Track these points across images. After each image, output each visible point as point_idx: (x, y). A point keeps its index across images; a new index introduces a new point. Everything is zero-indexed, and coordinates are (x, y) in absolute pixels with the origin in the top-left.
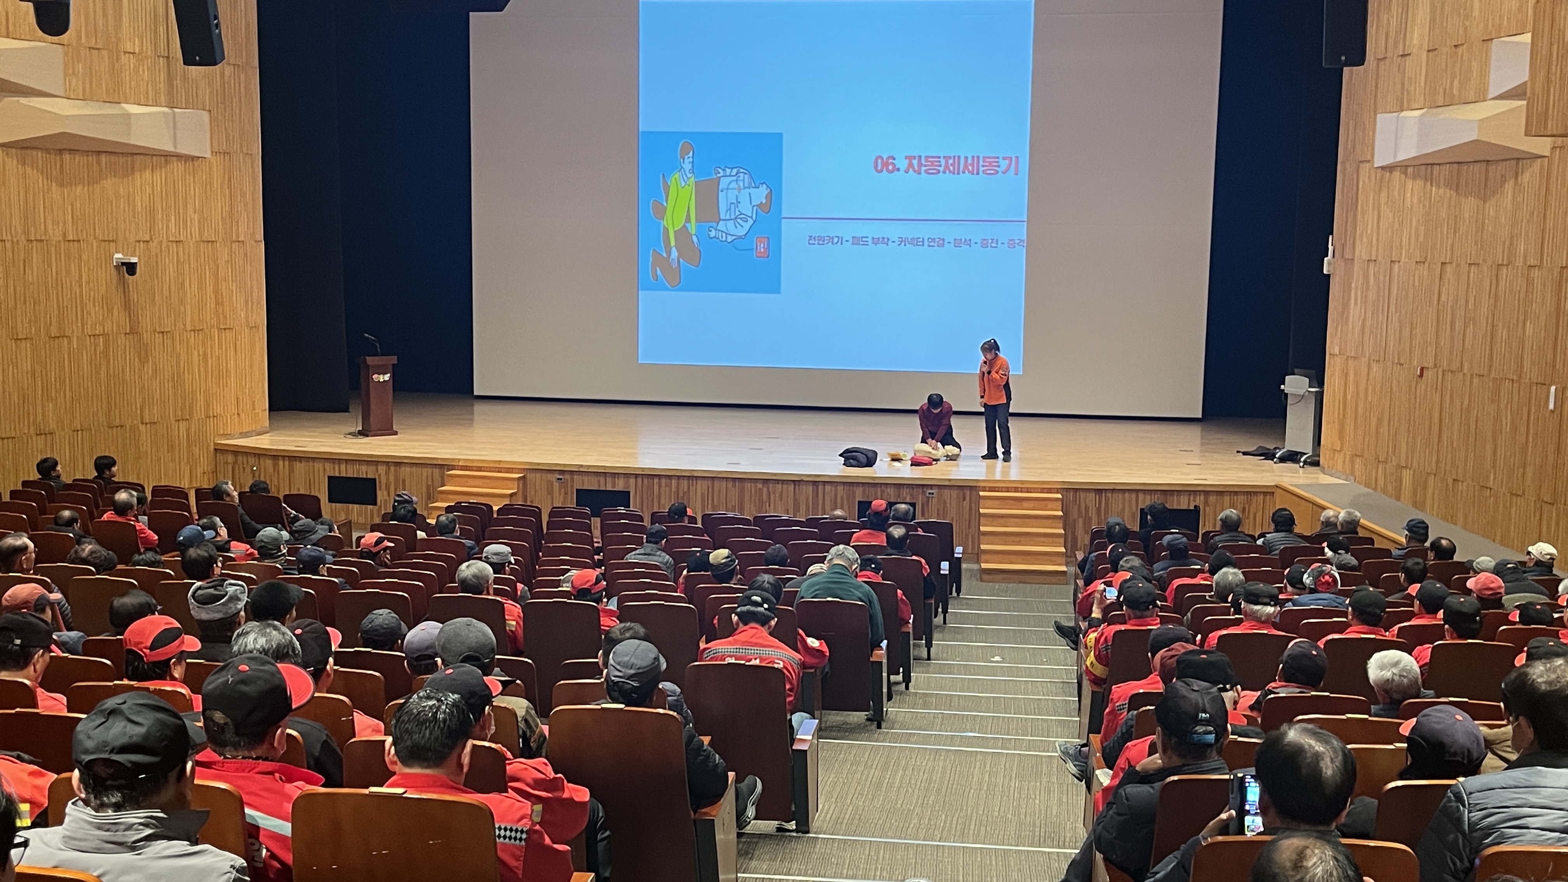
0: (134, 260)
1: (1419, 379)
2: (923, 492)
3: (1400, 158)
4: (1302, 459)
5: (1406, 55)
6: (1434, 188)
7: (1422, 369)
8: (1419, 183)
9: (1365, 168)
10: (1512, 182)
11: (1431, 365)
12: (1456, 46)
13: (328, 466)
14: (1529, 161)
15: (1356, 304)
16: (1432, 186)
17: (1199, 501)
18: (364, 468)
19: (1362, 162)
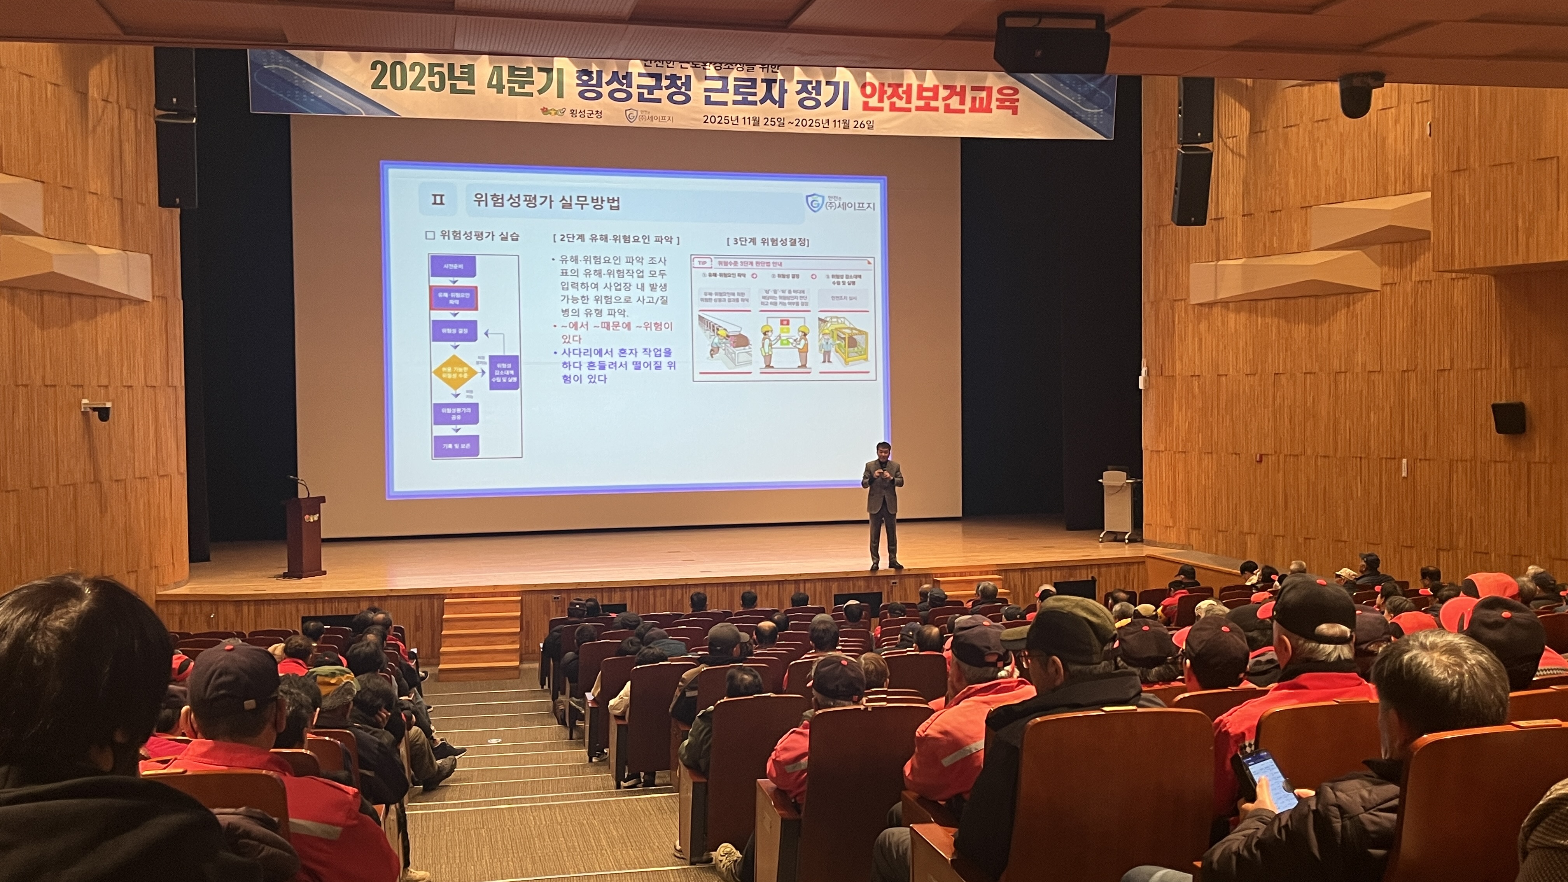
0: (109, 405)
1: (1258, 465)
2: (888, 583)
3: (1221, 296)
4: (1126, 537)
5: (1219, 219)
6: (1259, 318)
7: (1261, 456)
8: (1243, 316)
9: (1180, 306)
10: (1344, 311)
11: (1271, 452)
12: (1273, 212)
13: (301, 607)
14: (1360, 295)
15: (1180, 410)
16: (1257, 316)
17: (1095, 573)
18: (344, 605)
19: (1175, 301)
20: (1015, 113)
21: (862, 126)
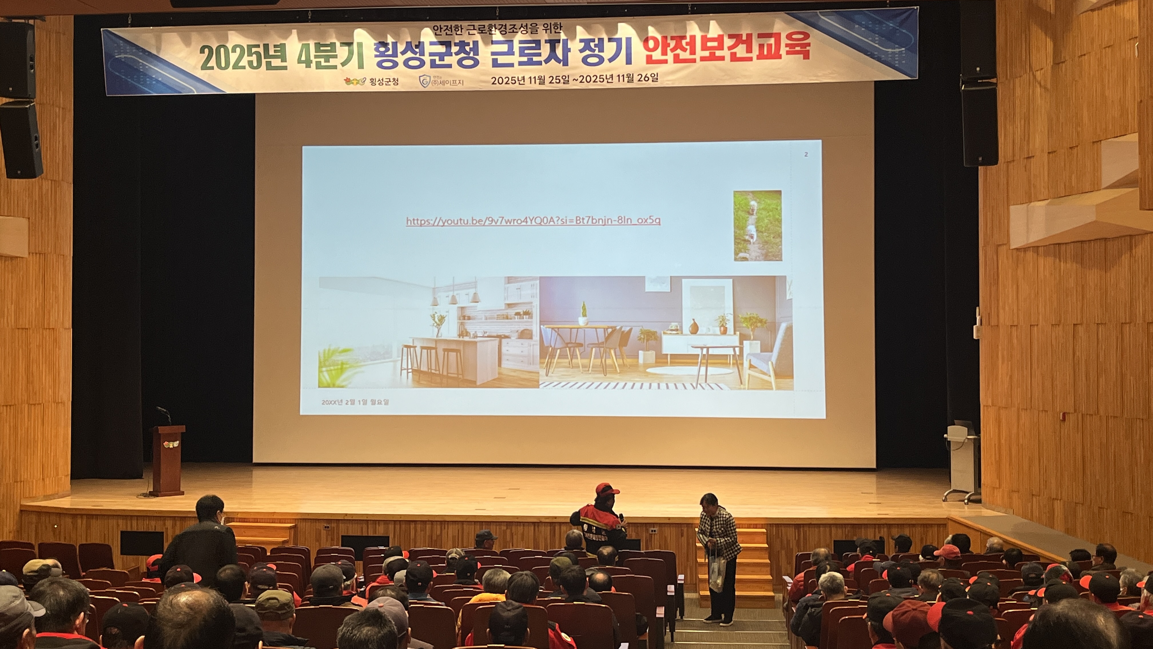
1: (1062, 423)
2: (647, 530)
3: (1031, 240)
4: (966, 497)
6: (1062, 263)
7: (1064, 414)
8: (1050, 260)
9: (1003, 250)
10: (1128, 255)
11: (1072, 411)
12: (1071, 148)
13: (121, 522)
14: (1140, 237)
15: (1003, 363)
16: (1060, 261)
17: (883, 532)
18: (153, 523)
19: (1000, 245)
20: (806, 56)
21: (646, 79)
